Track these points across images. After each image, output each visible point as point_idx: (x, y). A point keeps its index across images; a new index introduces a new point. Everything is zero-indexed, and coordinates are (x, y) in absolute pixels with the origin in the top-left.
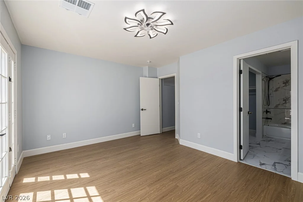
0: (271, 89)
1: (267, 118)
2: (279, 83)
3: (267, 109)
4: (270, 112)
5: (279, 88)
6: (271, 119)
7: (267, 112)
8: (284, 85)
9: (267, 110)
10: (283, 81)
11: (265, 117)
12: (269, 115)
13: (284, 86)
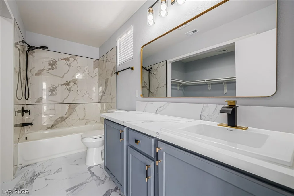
0: (30, 71)
1: (24, 125)
2: (42, 63)
3: (23, 106)
4: (30, 111)
5: (43, 70)
6: (31, 124)
7: (24, 111)
8: (50, 67)
9: (23, 108)
10: (48, 61)
11: (21, 122)
12: (27, 118)
13: (49, 69)
